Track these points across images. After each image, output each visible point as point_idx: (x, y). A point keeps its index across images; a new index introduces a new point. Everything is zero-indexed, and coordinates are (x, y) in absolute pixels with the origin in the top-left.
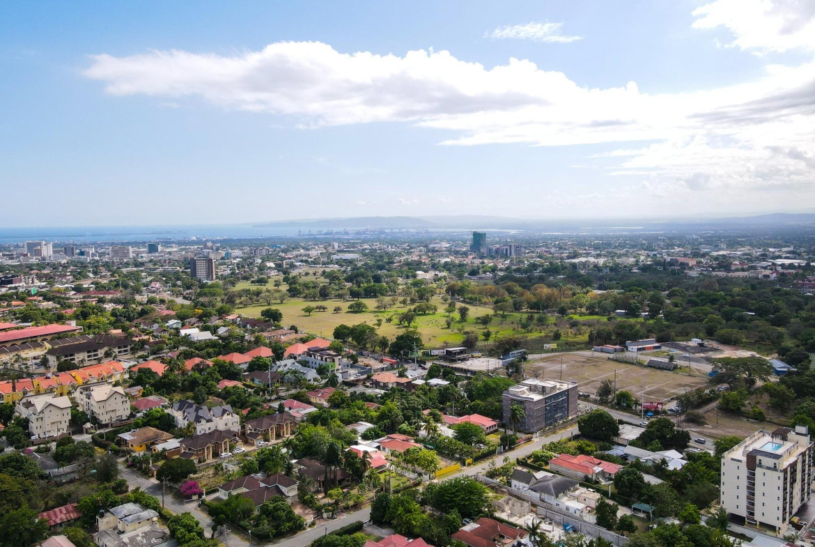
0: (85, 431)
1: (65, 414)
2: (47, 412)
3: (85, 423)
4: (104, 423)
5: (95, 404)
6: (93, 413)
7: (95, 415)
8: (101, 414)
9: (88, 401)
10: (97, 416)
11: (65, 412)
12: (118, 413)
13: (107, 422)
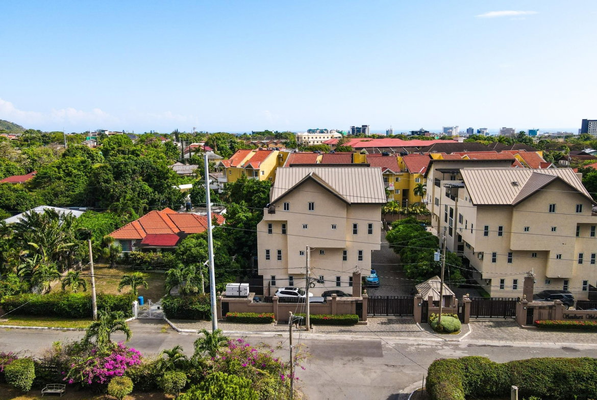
0: (417, 312)
1: (363, 229)
2: (299, 203)
3: (427, 275)
4: (495, 292)
5: (470, 215)
6: (461, 245)
7: (466, 253)
8: (488, 258)
9: (451, 203)
10: (474, 260)
11: (363, 219)
12: (554, 269)
13: (509, 293)
